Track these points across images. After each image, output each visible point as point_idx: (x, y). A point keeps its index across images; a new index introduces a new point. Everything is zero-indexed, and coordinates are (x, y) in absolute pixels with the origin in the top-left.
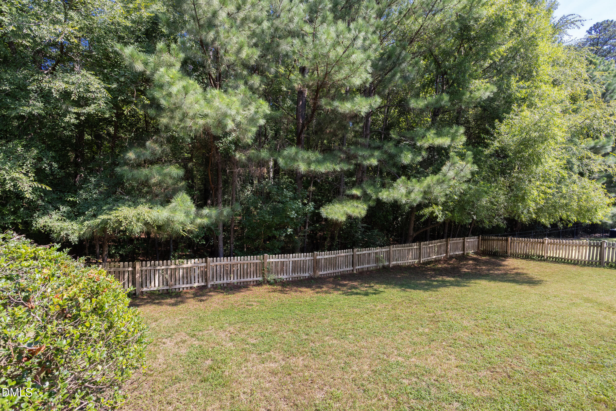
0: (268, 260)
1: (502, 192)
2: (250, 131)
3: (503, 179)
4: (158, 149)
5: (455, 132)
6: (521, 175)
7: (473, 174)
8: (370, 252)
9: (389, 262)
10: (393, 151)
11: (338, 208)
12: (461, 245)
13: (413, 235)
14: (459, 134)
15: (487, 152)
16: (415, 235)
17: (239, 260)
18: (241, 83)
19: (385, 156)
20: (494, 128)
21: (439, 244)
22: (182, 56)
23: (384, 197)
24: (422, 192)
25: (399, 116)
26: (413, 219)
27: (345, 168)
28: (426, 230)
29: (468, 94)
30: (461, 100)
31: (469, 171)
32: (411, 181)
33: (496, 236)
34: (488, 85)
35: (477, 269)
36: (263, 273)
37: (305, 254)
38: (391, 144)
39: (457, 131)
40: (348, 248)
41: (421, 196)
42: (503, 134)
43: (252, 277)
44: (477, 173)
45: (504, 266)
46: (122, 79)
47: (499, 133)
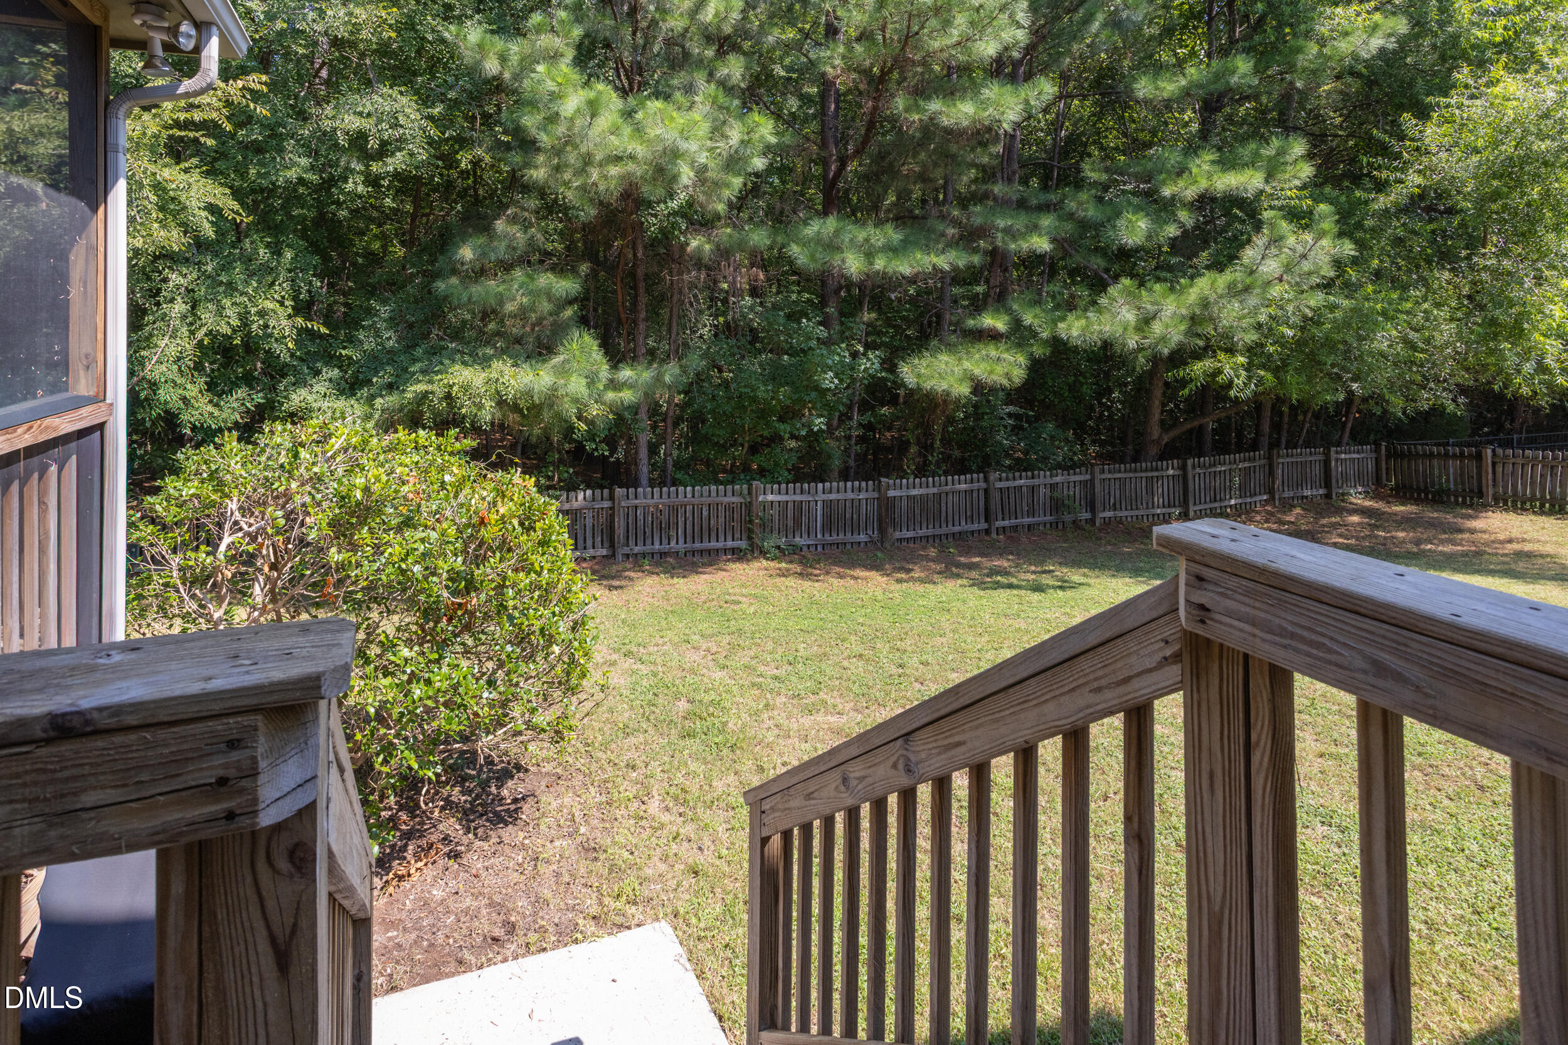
0: (761, 498)
1: (1443, 313)
2: (728, 185)
3: (1447, 275)
4: (520, 237)
5: (1278, 154)
6: (1506, 263)
7: (1338, 263)
8: (1036, 481)
9: (1093, 510)
10: (1091, 212)
11: (947, 363)
12: (1317, 470)
13: (1160, 437)
14: (1289, 159)
15: (1382, 202)
16: (1166, 439)
17: (689, 495)
18: (700, 78)
19: (1069, 226)
20: (1402, 137)
21: (1247, 465)
22: (577, 32)
23: (1075, 333)
24: (1183, 317)
25: (1100, 116)
26: (1158, 393)
27: (961, 263)
28: (1201, 428)
29: (1313, 49)
30: (1291, 68)
31: (1327, 259)
32: (1151, 290)
33: (1438, 445)
34: (1377, 17)
35: (1376, 537)
36: (750, 531)
37: (857, 483)
38: (1084, 196)
39: (1282, 152)
40: (971, 472)
41: (1182, 328)
42: (1434, 149)
43: (722, 538)
44: (1355, 261)
45: (1472, 531)
46: (451, 95)
47: (1418, 149)
